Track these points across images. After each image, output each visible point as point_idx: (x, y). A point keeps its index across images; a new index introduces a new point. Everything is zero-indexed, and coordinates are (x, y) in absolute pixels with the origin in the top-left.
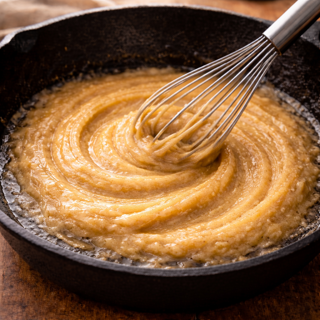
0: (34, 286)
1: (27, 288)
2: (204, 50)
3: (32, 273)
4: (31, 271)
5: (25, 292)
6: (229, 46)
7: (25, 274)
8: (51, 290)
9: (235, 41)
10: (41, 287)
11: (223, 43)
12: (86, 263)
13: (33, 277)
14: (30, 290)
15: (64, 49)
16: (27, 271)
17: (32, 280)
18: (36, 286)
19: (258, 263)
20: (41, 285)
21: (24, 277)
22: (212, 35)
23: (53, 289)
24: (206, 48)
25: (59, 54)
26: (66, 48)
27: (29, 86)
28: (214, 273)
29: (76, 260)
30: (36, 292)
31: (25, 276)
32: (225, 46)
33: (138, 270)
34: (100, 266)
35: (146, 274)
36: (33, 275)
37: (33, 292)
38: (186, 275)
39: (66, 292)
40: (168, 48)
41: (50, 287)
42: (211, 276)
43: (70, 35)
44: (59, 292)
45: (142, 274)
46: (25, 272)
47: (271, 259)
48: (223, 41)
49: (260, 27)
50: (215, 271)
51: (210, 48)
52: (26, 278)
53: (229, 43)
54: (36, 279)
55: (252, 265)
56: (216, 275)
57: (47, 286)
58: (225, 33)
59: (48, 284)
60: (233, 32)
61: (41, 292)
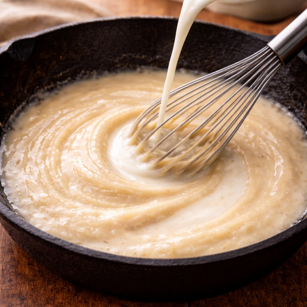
0: (32, 280)
1: (25, 282)
2: (193, 61)
3: (30, 268)
4: (29, 266)
5: (24, 285)
6: (217, 57)
7: (24, 269)
8: (49, 283)
9: (223, 53)
10: (39, 280)
11: (212, 55)
12: (81, 253)
13: (32, 271)
14: (28, 283)
15: (59, 58)
16: (25, 266)
17: (30, 274)
18: (34, 280)
19: (244, 254)
20: (38, 279)
21: (22, 272)
22: (202, 46)
23: (50, 282)
24: (195, 59)
25: (54, 62)
26: (61, 57)
27: (26, 92)
28: (201, 263)
29: (72, 250)
30: (34, 285)
31: (24, 271)
32: (214, 57)
33: (131, 260)
34: (95, 256)
35: (138, 264)
36: (31, 269)
37: (31, 285)
38: (175, 264)
39: (63, 285)
40: (159, 58)
41: (47, 281)
42: (199, 265)
43: (65, 44)
44: (56, 285)
45: (134, 263)
46: (23, 267)
47: (255, 250)
48: (212, 52)
49: (248, 39)
50: (203, 261)
51: (199, 59)
52: (24, 273)
53: (218, 55)
54: (34, 273)
55: (237, 255)
56: (203, 264)
57: (45, 280)
58: (214, 44)
59: (45, 278)
60: (222, 44)
61: (38, 285)
